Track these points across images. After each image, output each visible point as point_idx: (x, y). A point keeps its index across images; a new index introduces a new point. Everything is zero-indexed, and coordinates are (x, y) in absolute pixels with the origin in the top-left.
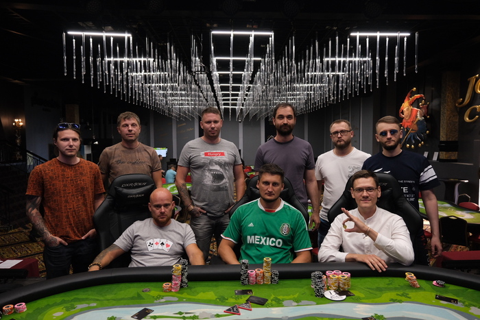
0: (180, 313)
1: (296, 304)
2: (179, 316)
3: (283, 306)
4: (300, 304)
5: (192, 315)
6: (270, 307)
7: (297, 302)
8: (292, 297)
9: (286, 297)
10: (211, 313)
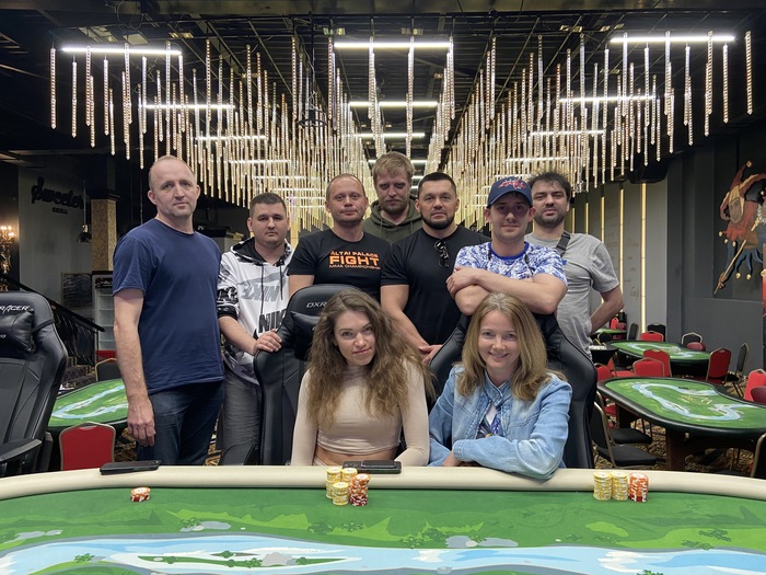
0: (227, 554)
2: (222, 559)
3: (445, 547)
5: (249, 558)
7: (476, 540)
8: (468, 529)
9: (456, 530)
10: (290, 556)
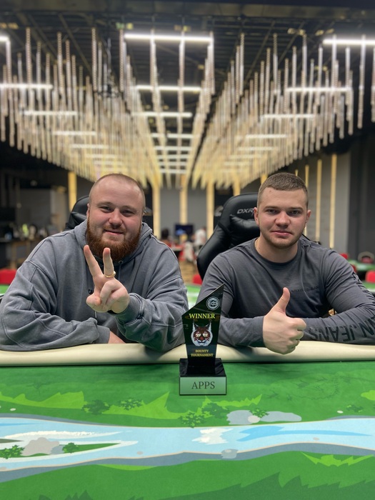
1: (256, 419)
3: (227, 424)
4: (265, 418)
6: (197, 425)
7: (258, 414)
8: (247, 402)
9: (235, 404)
10: (57, 441)
